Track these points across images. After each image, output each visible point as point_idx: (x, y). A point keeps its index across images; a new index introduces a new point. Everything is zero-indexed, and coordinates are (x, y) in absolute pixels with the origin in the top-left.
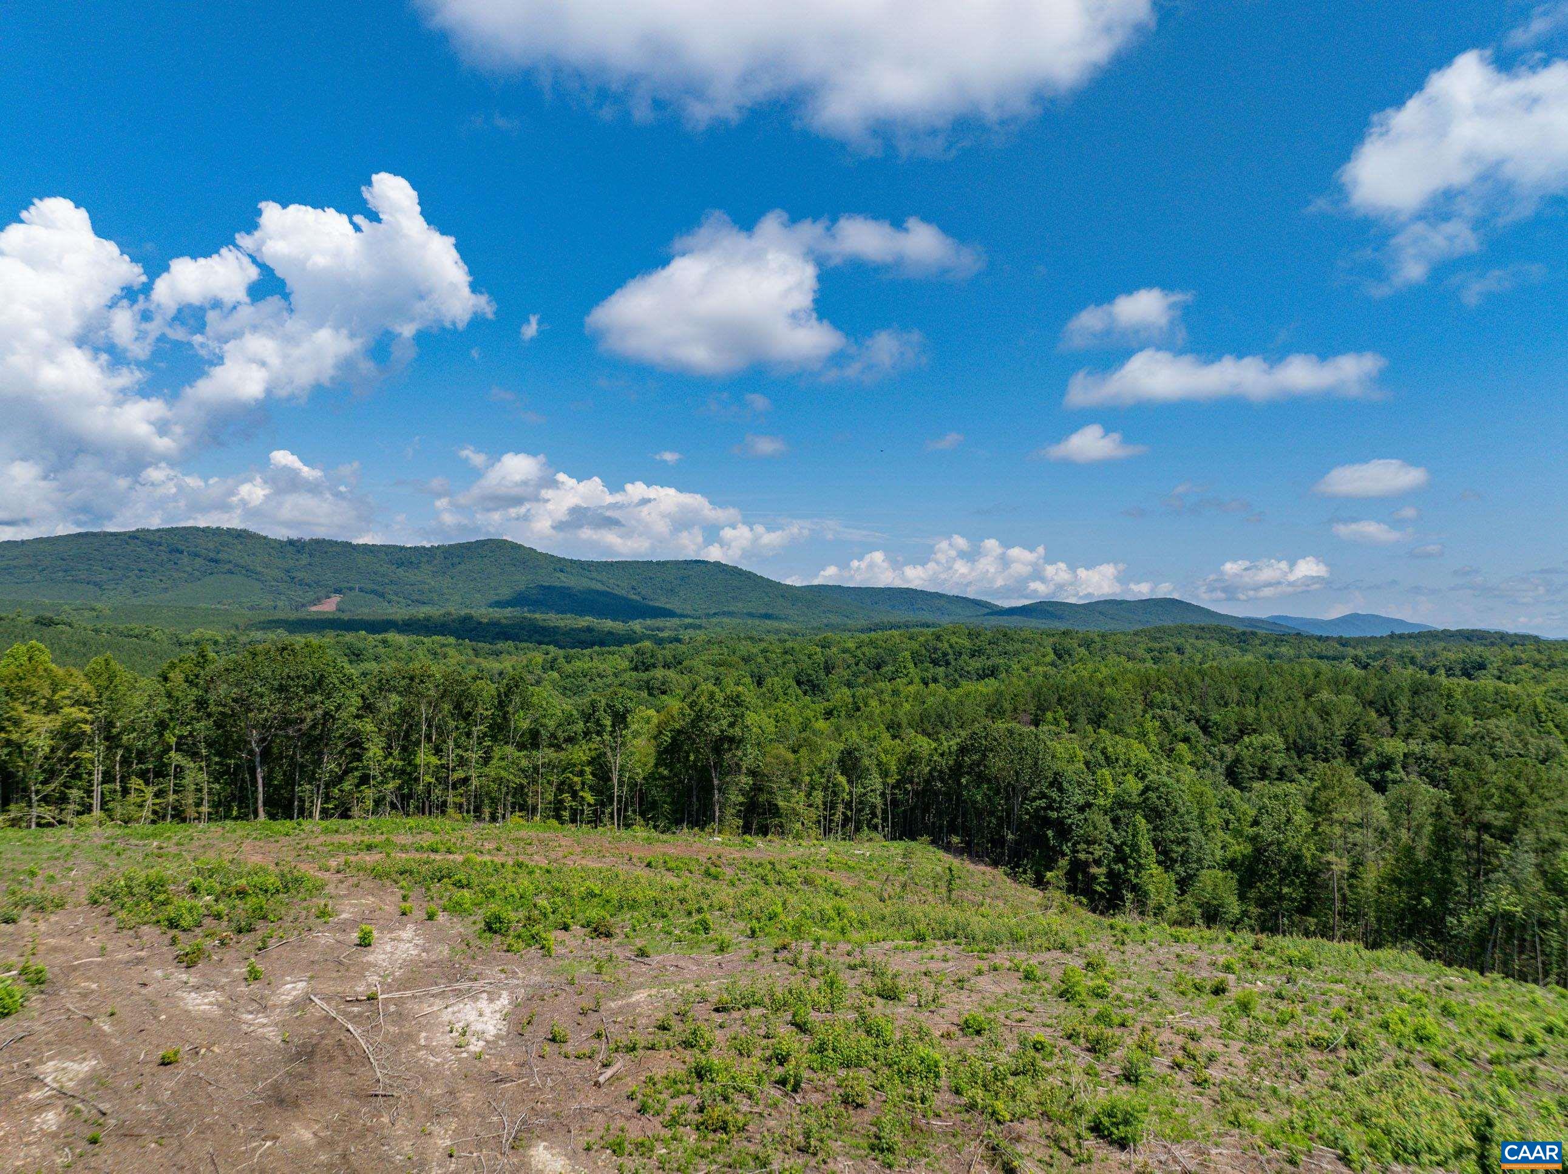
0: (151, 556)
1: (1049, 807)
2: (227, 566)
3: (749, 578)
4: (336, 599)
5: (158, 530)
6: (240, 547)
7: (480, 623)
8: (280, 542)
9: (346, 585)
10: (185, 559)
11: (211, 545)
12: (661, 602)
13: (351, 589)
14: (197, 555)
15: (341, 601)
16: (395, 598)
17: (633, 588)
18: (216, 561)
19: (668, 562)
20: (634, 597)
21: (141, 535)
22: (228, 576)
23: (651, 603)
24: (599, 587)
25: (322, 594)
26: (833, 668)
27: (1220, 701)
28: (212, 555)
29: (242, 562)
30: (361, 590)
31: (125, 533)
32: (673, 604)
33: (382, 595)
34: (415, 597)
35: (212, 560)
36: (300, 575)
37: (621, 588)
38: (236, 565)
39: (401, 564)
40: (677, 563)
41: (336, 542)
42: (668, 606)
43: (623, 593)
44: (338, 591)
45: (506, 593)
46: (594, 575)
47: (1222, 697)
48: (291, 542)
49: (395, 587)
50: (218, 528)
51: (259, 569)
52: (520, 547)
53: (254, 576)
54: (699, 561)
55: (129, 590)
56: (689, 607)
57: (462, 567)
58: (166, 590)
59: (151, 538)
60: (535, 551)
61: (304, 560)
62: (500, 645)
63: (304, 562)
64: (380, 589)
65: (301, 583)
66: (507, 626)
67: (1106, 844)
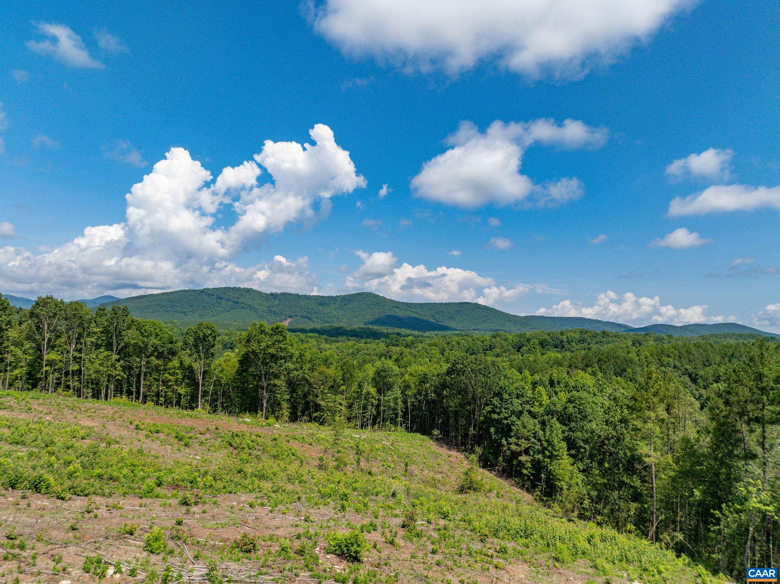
0: (209, 300)
1: (493, 412)
2: (242, 305)
3: (492, 311)
4: (289, 320)
5: (213, 289)
6: (248, 296)
7: (346, 330)
8: (267, 294)
9: (294, 314)
10: (224, 302)
11: (235, 296)
12: (447, 323)
13: (296, 316)
14: (228, 300)
15: (291, 321)
16: (316, 320)
17: (432, 316)
18: (237, 303)
19: (451, 303)
20: (433, 321)
21: (205, 291)
22: (242, 310)
23: (441, 324)
24: (415, 315)
25: (283, 317)
26: (494, 348)
27: (706, 363)
28: (235, 300)
29: (248, 303)
30: (301, 316)
31: (199, 290)
32: (452, 324)
33: (310, 319)
34: (326, 319)
35: (235, 302)
36: (274, 309)
37: (426, 316)
38: (246, 305)
39: (321, 304)
40: (455, 303)
41: (292, 294)
42: (449, 325)
43: (428, 318)
44: (290, 317)
45: (370, 318)
46: (413, 310)
47: (708, 361)
48: (272, 294)
49: (316, 315)
50: (239, 288)
51: (256, 306)
52: (378, 296)
53: (254, 310)
54: (467, 303)
55: (197, 315)
56: (460, 326)
57: (350, 305)
58: (214, 316)
59: (209, 292)
60: (385, 298)
61: (277, 302)
62: (340, 338)
63: (276, 303)
64: (310, 316)
65: (275, 313)
66: (358, 332)
67: (533, 440)
